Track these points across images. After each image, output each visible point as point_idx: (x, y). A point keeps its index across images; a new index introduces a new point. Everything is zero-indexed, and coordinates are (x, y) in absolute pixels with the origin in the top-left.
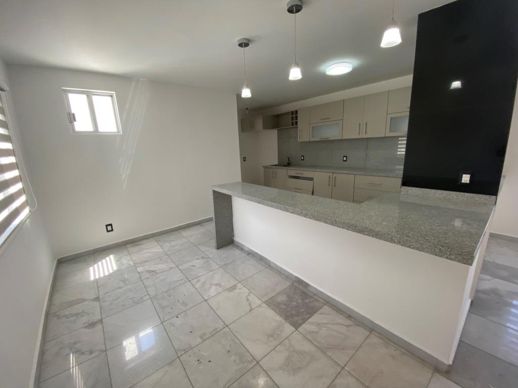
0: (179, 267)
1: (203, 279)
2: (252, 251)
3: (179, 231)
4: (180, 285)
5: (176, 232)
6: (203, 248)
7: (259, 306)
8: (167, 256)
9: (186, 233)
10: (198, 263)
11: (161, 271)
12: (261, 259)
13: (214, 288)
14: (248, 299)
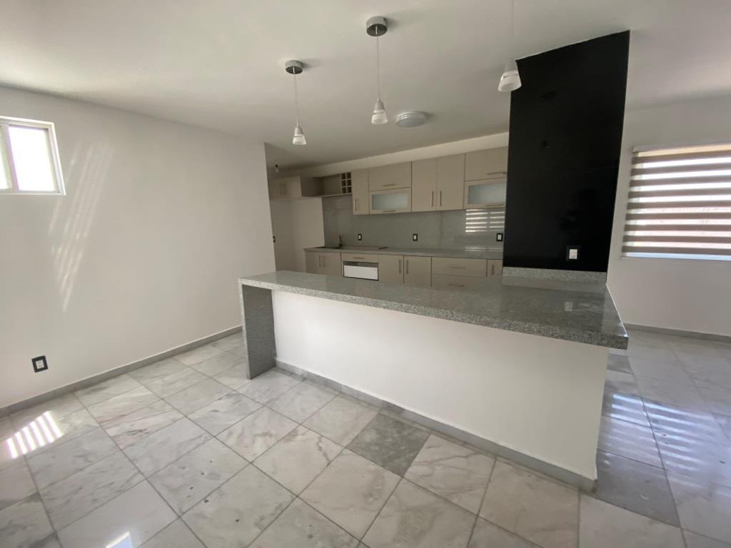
0: (189, 416)
1: (237, 429)
2: (309, 374)
3: (176, 357)
4: (198, 445)
5: (170, 360)
6: (226, 381)
7: (340, 454)
8: (162, 401)
9: (189, 360)
10: (223, 405)
11: (156, 428)
12: (326, 384)
13: (260, 441)
14: (320, 447)
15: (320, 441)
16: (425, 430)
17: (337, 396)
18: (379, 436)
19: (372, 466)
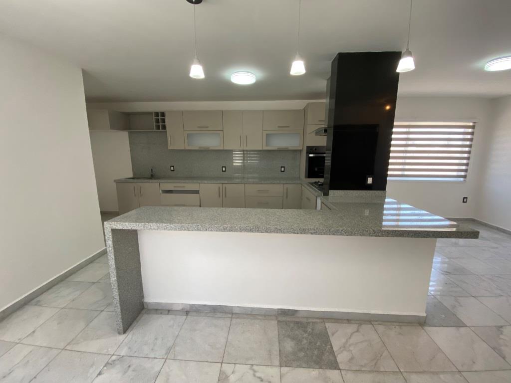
7: (282, 375)
14: (259, 378)
15: (255, 371)
16: (319, 321)
17: (232, 318)
18: (295, 341)
19: (314, 372)
